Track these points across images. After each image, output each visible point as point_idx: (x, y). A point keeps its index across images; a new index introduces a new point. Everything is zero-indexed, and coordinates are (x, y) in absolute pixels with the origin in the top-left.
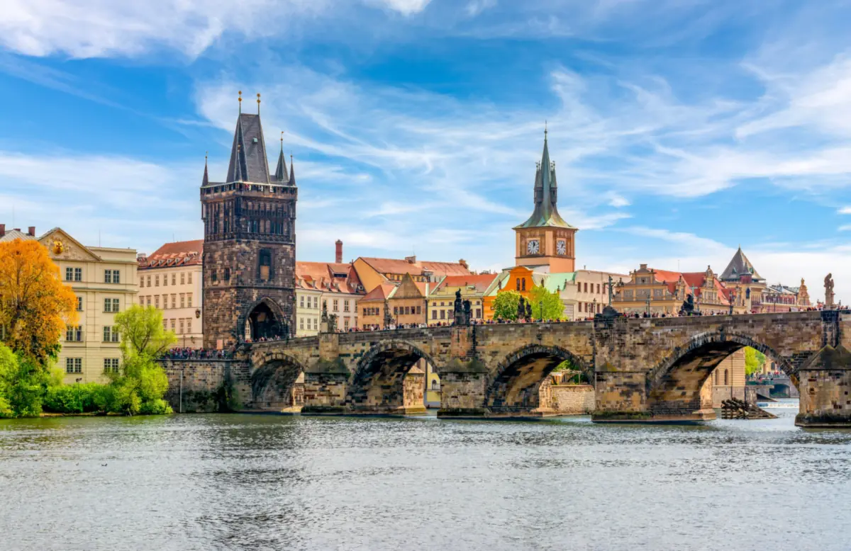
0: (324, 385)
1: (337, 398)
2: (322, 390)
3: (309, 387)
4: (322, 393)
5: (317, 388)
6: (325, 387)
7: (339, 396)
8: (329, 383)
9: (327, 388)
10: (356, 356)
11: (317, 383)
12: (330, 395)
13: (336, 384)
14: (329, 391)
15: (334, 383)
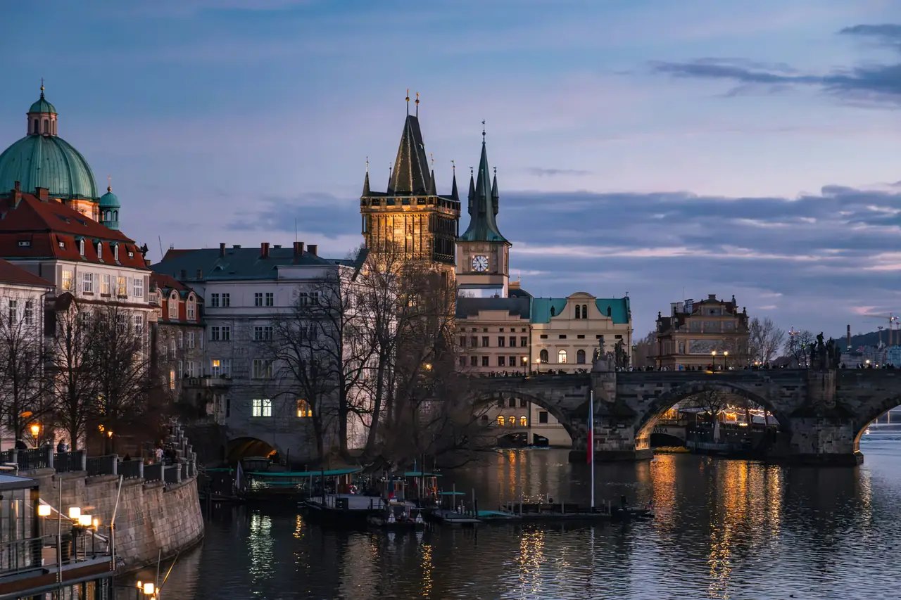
0: (614, 428)
1: (626, 442)
2: (612, 433)
3: (600, 430)
4: (612, 437)
5: (608, 430)
6: (615, 430)
7: (627, 439)
8: (619, 426)
9: (617, 432)
10: (646, 397)
11: (607, 426)
12: (619, 439)
13: (625, 427)
14: (619, 434)
15: (623, 426)
